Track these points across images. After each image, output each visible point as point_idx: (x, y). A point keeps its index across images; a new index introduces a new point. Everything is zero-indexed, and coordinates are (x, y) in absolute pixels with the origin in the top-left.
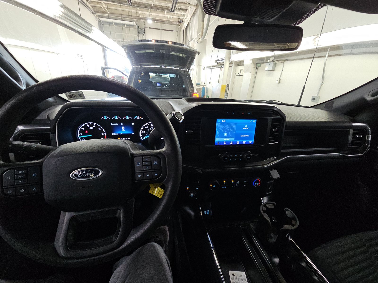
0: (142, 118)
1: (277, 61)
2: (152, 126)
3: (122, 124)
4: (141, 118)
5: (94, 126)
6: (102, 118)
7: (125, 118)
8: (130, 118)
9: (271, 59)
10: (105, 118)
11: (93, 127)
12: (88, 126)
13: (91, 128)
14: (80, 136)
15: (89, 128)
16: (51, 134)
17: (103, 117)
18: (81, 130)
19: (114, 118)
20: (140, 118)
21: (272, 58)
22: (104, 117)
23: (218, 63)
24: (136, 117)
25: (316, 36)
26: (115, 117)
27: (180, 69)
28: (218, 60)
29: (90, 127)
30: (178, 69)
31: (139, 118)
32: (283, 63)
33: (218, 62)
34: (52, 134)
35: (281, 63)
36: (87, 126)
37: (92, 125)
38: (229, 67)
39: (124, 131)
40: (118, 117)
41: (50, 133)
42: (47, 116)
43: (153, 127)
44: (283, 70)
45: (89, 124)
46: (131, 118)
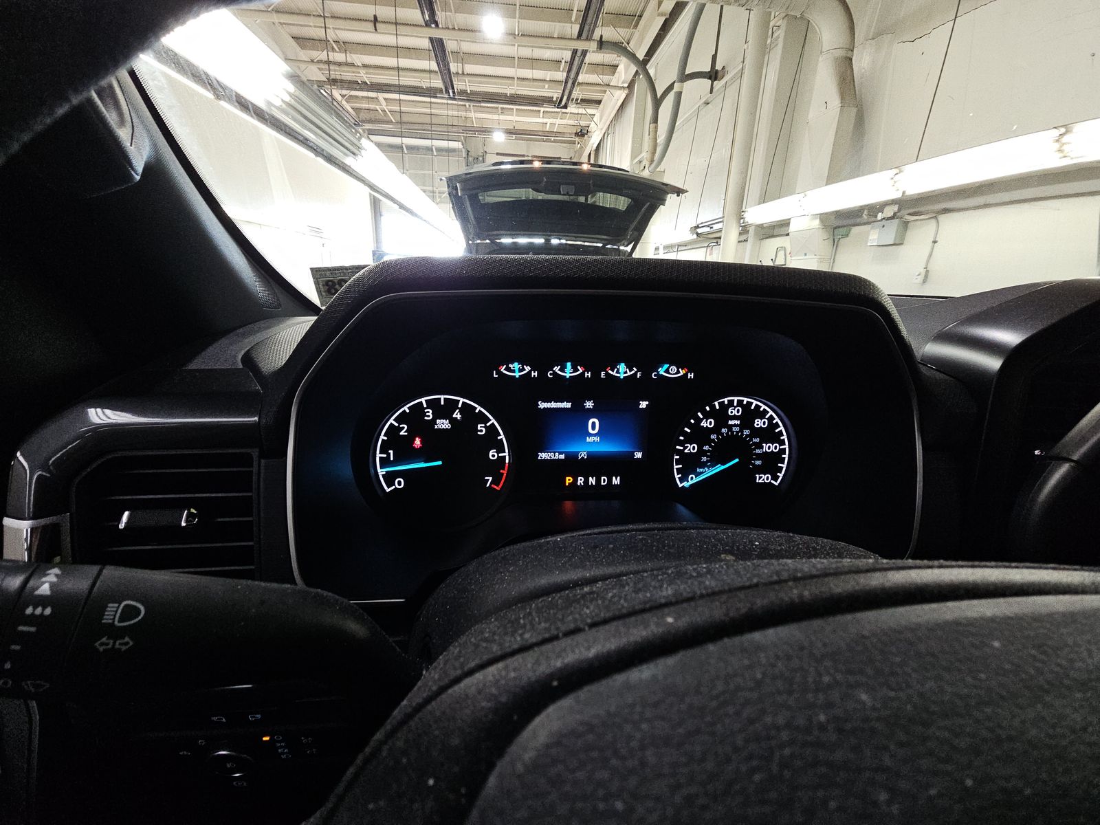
0: (691, 376)
1: (910, 214)
2: (735, 417)
3: (589, 404)
4: (686, 375)
5: (457, 415)
6: (499, 372)
7: (607, 374)
8: (633, 372)
9: (889, 211)
10: (516, 370)
11: (453, 421)
12: (430, 413)
13: (443, 424)
14: (385, 463)
15: (433, 422)
16: (261, 456)
17: (503, 369)
18: (393, 431)
19: (555, 373)
20: (682, 372)
21: (892, 206)
22: (508, 369)
23: (698, 234)
24: (662, 371)
25: (1063, 130)
26: (562, 370)
27: (605, 245)
28: (698, 227)
29: (438, 421)
30: (600, 245)
31: (678, 372)
32: (933, 221)
33: (699, 231)
34: (263, 461)
35: (926, 219)
36: (425, 414)
37: (444, 411)
38: (739, 242)
39: (597, 439)
40: (575, 370)
41: (255, 453)
42: (240, 357)
43: (738, 422)
44: (935, 242)
45: (432, 404)
46: (639, 375)
